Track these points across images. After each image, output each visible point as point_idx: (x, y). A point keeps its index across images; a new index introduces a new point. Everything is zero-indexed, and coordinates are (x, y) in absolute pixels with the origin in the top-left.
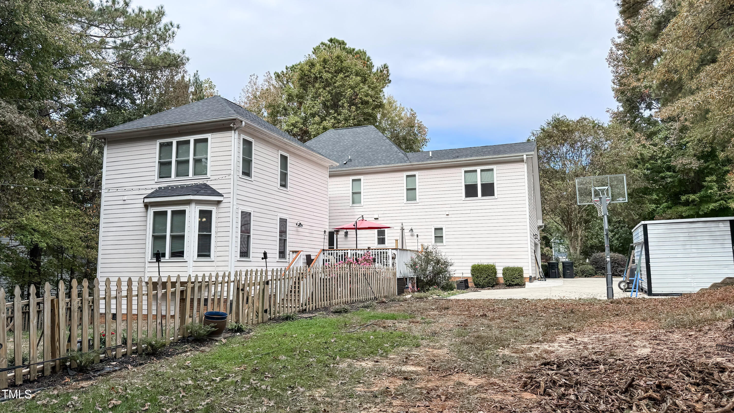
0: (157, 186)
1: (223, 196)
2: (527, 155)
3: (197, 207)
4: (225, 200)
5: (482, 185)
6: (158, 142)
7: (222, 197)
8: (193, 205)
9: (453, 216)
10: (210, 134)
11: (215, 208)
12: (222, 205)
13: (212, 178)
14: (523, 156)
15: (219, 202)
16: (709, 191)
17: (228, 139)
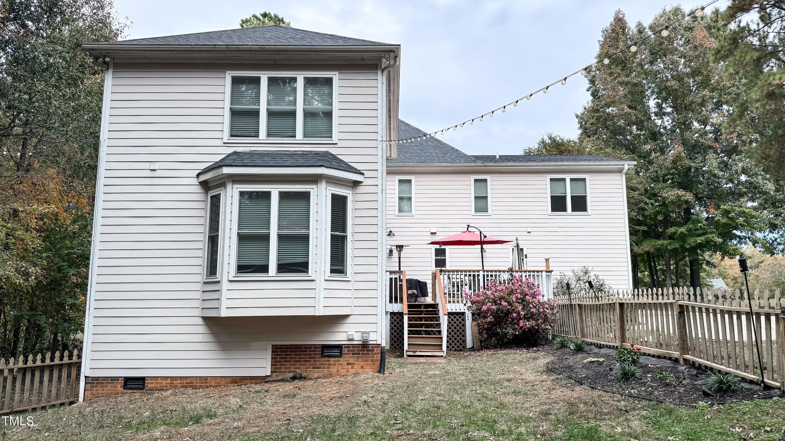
0: (230, 150)
1: (363, 174)
2: (628, 165)
3: (329, 188)
4: (366, 182)
5: (572, 197)
6: (229, 76)
7: (362, 176)
8: (323, 185)
9: (535, 234)
10: (337, 73)
11: (351, 192)
12: (361, 189)
13: (340, 144)
14: (624, 165)
15: (356, 184)
16: (699, 225)
17: (373, 83)
